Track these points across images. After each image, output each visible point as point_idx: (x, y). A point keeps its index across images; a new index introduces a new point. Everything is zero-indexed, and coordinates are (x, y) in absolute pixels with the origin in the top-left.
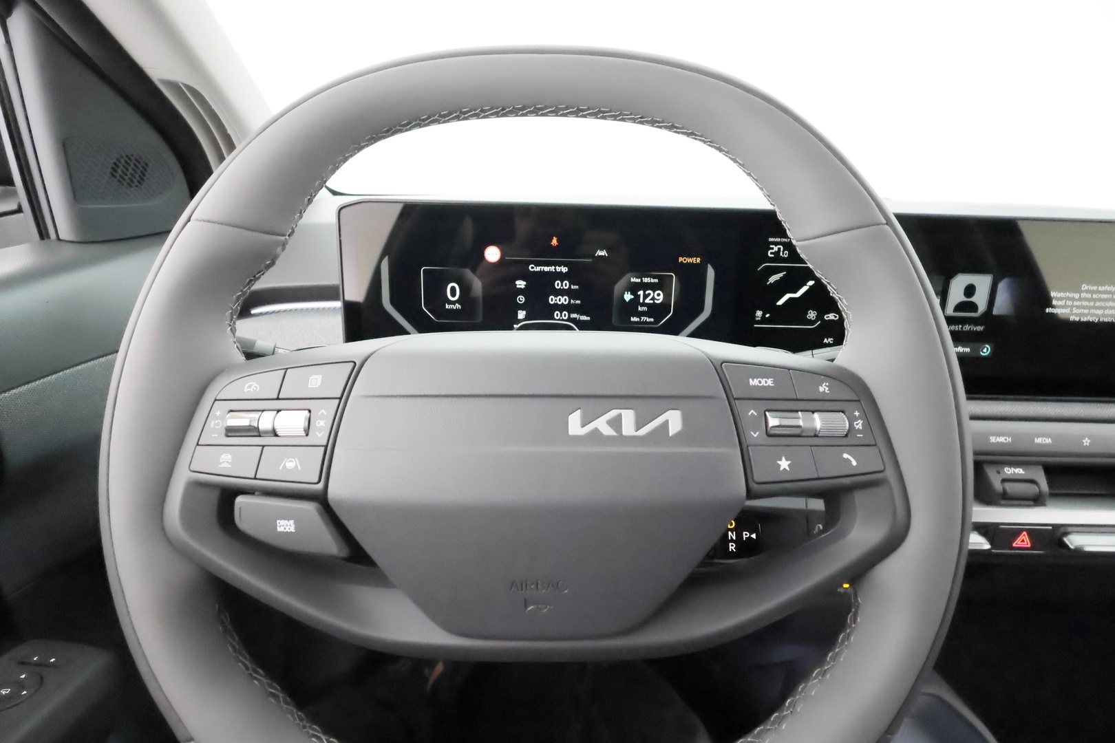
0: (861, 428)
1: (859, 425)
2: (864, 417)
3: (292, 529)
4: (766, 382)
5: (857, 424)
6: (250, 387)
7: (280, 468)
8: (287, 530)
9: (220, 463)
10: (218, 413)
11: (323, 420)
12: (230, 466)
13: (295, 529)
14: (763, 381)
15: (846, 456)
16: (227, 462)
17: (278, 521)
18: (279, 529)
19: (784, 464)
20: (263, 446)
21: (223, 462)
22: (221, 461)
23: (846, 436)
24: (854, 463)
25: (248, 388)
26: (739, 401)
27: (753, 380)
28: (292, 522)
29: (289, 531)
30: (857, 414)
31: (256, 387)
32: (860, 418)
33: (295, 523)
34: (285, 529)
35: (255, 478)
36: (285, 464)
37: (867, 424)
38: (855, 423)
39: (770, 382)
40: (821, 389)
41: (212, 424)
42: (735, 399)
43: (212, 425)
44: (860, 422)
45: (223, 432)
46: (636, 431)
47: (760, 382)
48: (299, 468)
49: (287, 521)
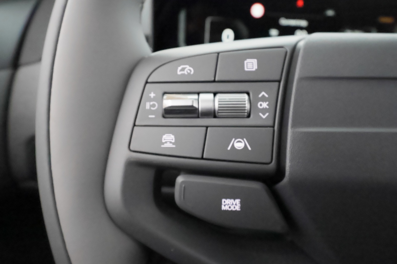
3: (238, 208)
6: (183, 69)
7: (229, 148)
8: (232, 208)
9: (163, 144)
10: (152, 95)
11: (266, 102)
12: (174, 146)
13: (241, 207)
16: (171, 142)
17: (223, 200)
18: (223, 208)
20: (207, 127)
21: (166, 142)
22: (163, 141)
25: (181, 70)
28: (238, 201)
29: (234, 209)
31: (190, 70)
33: (241, 203)
34: (230, 207)
35: (202, 158)
36: (233, 145)
41: (147, 105)
43: (148, 107)
45: (161, 112)
48: (250, 149)
49: (232, 200)
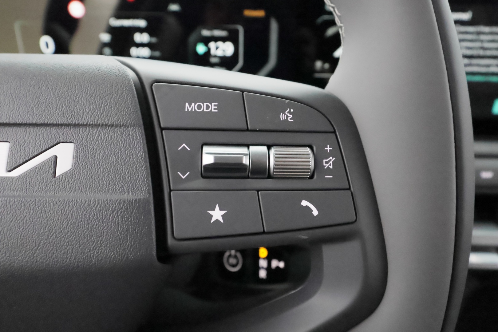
0: (331, 167)
1: (329, 163)
2: (338, 152)
4: (208, 107)
5: (327, 163)
14: (204, 107)
15: (304, 203)
19: (217, 214)
23: (312, 177)
24: (315, 212)
26: (167, 131)
27: (190, 106)
30: (328, 149)
32: (331, 154)
37: (341, 161)
38: (324, 160)
39: (213, 107)
40: (282, 117)
42: (162, 129)
44: (332, 159)
46: (10, 171)
47: (199, 107)
